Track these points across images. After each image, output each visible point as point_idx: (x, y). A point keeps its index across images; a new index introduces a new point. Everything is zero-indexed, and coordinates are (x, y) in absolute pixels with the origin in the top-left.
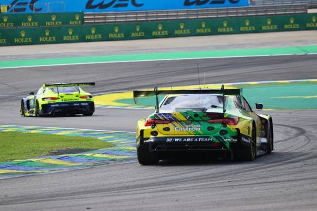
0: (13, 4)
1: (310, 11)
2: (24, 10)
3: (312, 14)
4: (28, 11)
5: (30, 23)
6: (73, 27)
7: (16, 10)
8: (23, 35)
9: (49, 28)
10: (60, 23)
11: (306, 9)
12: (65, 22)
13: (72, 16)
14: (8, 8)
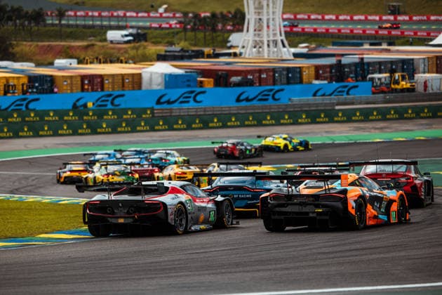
0: (97, 101)
1: (337, 108)
2: (106, 105)
3: (339, 110)
4: (110, 106)
5: (110, 116)
6: (145, 120)
7: (100, 106)
8: (104, 126)
9: (126, 120)
10: (135, 116)
11: (334, 106)
12: (139, 116)
13: (144, 111)
14: (93, 104)
